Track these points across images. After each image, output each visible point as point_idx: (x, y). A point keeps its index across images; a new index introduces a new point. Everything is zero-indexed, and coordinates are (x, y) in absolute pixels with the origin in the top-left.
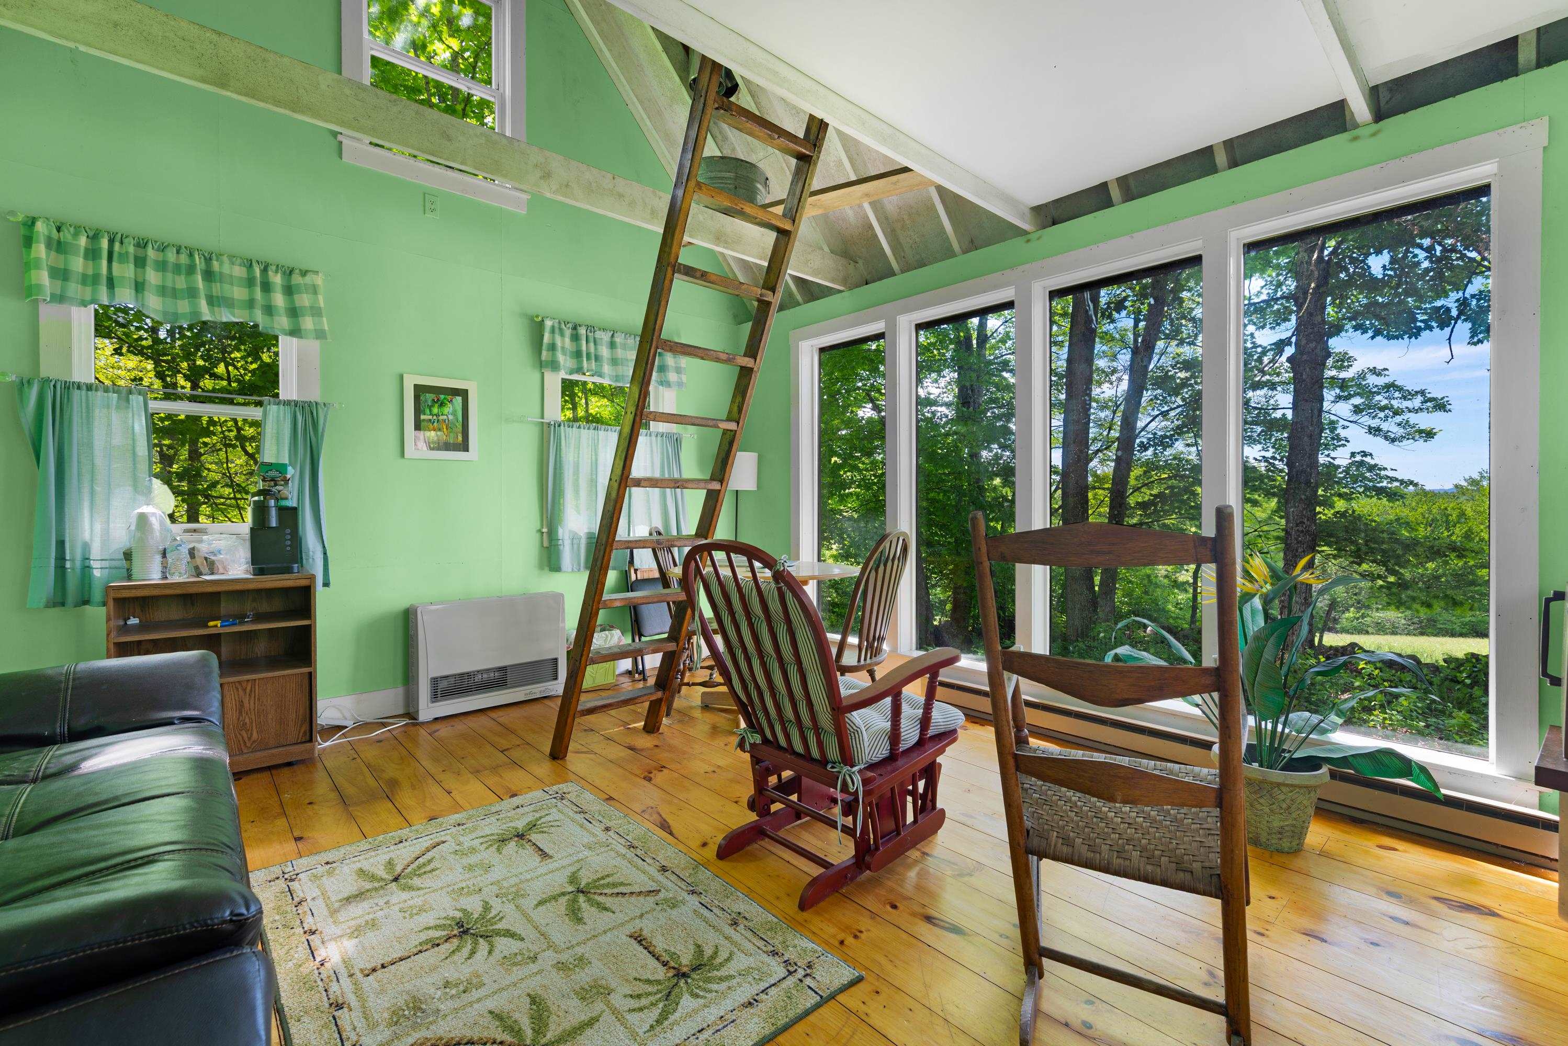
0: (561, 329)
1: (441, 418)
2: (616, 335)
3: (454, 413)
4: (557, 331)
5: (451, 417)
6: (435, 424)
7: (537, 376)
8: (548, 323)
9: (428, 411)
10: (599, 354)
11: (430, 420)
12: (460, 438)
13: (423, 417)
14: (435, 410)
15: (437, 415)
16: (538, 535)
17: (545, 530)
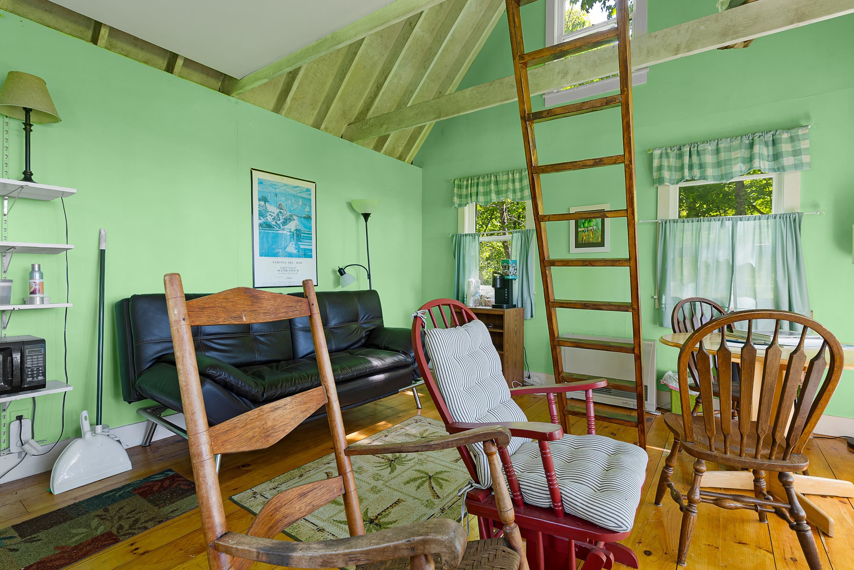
0: (667, 154)
1: (589, 228)
2: (720, 142)
3: (597, 225)
4: (664, 155)
5: (595, 227)
6: (586, 233)
7: (653, 190)
8: (657, 152)
9: (582, 226)
10: (703, 161)
11: (583, 231)
12: (600, 239)
13: (579, 230)
14: (586, 225)
15: (587, 227)
16: (653, 300)
17: (656, 297)
